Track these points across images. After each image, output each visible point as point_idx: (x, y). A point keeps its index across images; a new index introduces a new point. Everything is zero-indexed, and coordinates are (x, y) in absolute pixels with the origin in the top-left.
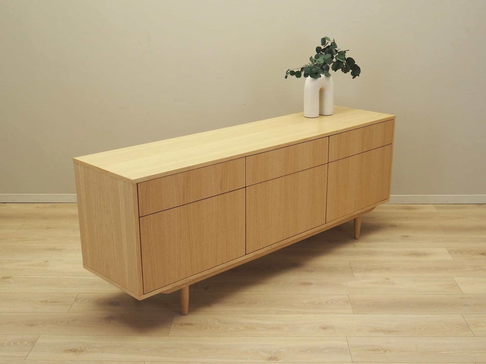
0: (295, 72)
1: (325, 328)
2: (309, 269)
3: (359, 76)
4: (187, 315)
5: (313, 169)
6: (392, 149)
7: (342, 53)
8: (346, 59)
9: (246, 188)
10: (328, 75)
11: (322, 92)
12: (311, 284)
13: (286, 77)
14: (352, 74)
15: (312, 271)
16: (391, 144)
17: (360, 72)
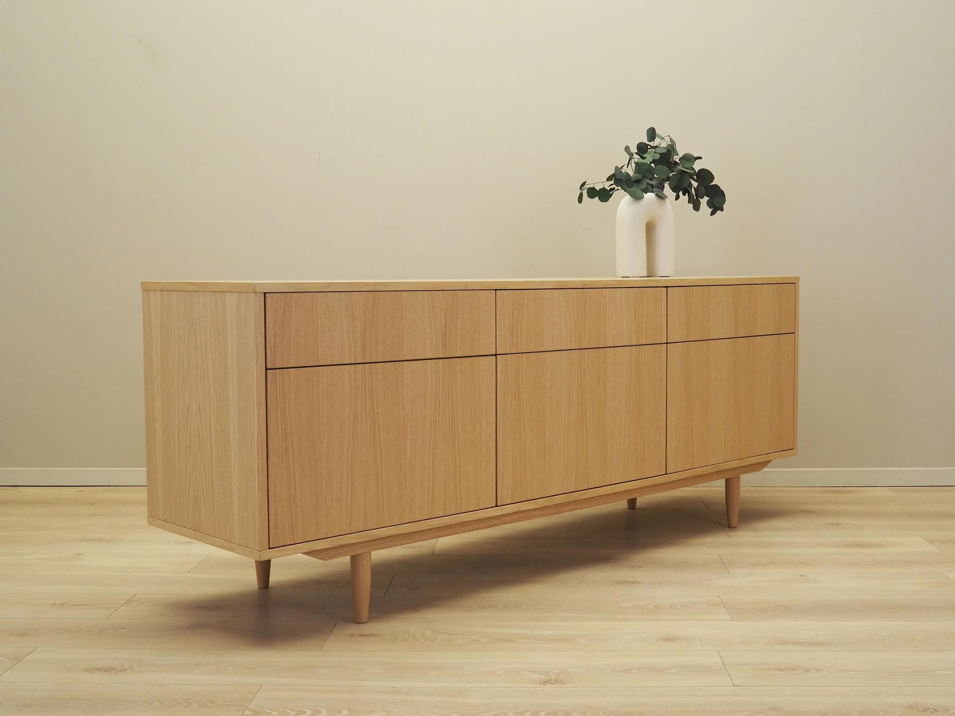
0: (598, 190)
1: (668, 640)
2: (633, 564)
3: (722, 210)
4: (365, 623)
5: (636, 348)
6: (795, 343)
7: (689, 159)
8: (697, 172)
9: (496, 357)
10: (661, 197)
11: (650, 229)
12: (637, 583)
13: (580, 200)
14: (710, 204)
15: (640, 567)
16: (794, 333)
17: (724, 201)
